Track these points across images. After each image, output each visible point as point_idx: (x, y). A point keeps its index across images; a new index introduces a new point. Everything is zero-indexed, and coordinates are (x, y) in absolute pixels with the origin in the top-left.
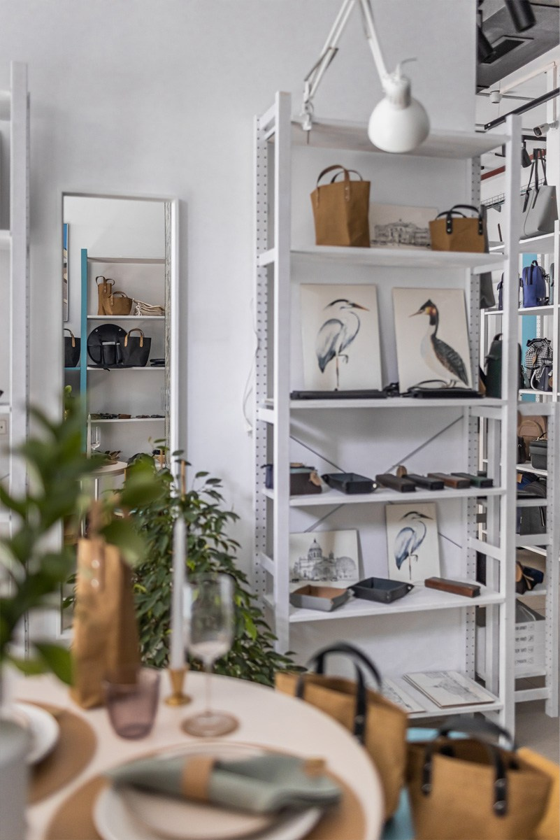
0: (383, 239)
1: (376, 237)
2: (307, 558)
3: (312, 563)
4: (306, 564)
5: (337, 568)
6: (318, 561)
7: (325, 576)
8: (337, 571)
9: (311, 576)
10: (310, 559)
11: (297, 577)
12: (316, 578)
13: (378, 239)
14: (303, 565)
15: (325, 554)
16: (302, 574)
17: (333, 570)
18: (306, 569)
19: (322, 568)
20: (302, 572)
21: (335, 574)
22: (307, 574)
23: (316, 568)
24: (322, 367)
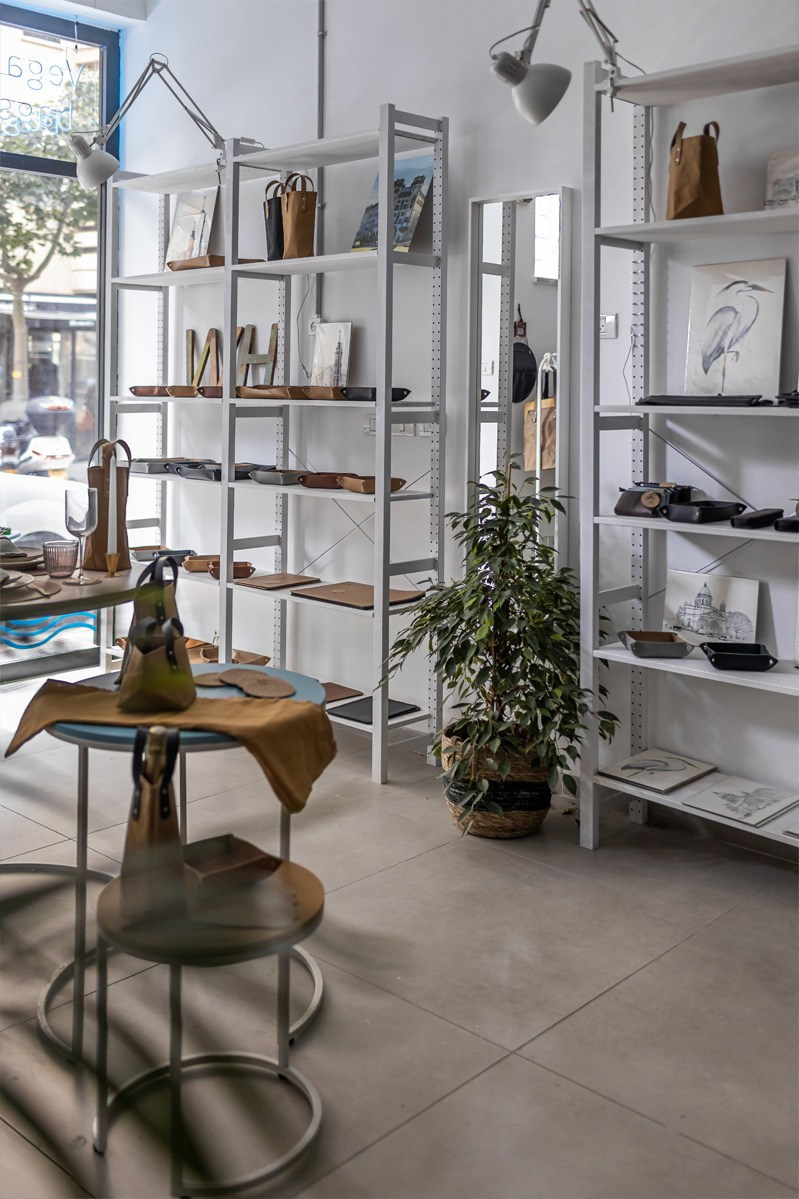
0: (783, 197)
1: (774, 195)
2: (693, 604)
3: (698, 612)
4: (692, 612)
5: (728, 624)
6: (707, 611)
7: (712, 632)
8: (727, 628)
9: (695, 628)
10: (697, 606)
11: (680, 625)
12: (700, 631)
13: (775, 198)
14: (688, 611)
15: (716, 604)
16: (686, 623)
17: (723, 626)
18: (691, 617)
19: (710, 621)
20: (685, 619)
21: (725, 632)
22: (692, 624)
23: (701, 619)
24: (706, 367)
